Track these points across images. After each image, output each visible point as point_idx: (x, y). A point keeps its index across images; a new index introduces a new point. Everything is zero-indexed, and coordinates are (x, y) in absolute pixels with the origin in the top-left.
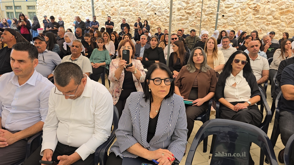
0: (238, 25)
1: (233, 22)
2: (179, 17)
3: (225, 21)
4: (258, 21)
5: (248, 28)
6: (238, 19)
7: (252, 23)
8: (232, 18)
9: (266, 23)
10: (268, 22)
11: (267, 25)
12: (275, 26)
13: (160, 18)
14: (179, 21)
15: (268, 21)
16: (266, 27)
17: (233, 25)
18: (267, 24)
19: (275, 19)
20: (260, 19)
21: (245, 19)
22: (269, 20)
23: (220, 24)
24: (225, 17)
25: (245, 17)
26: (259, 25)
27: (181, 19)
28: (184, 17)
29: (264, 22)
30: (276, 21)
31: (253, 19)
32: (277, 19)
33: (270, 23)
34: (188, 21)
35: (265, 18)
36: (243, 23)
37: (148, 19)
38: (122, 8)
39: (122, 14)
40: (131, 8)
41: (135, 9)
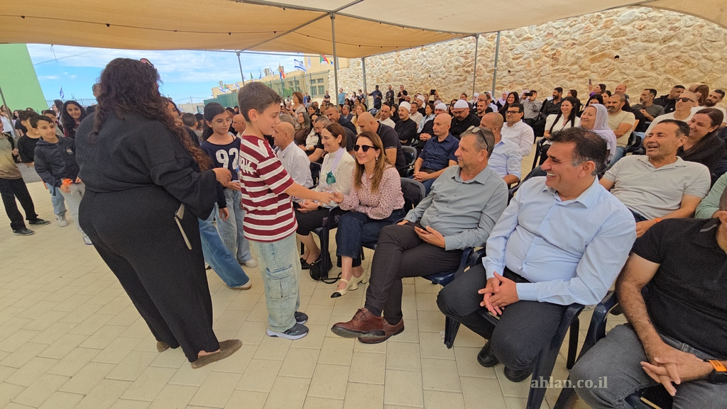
0: (529, 82)
1: (522, 79)
2: (456, 78)
3: (512, 79)
4: (557, 75)
5: (542, 87)
6: (530, 74)
7: (548, 78)
8: (522, 73)
9: (568, 78)
10: (572, 76)
11: (570, 80)
12: (581, 80)
13: (434, 81)
14: (456, 83)
15: (571, 73)
16: (569, 84)
17: (523, 83)
18: (570, 78)
19: (583, 69)
20: (560, 72)
21: (539, 73)
22: (573, 72)
23: (505, 84)
24: (512, 73)
25: (539, 71)
26: (558, 81)
27: (458, 81)
28: (462, 78)
29: (565, 76)
30: (583, 73)
31: (550, 72)
32: (585, 70)
33: (575, 76)
34: (466, 83)
35: (568, 70)
36: (536, 79)
37: (422, 84)
38: (396, 72)
39: (395, 80)
40: (405, 72)
41: (408, 72)
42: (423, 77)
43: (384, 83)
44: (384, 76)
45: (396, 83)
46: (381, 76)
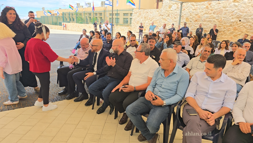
13: (244, 25)
37: (231, 25)
38: (206, 15)
39: (205, 21)
40: (215, 16)
41: (218, 16)
42: (232, 20)
43: (193, 22)
44: (194, 17)
45: (205, 23)
46: (191, 17)
